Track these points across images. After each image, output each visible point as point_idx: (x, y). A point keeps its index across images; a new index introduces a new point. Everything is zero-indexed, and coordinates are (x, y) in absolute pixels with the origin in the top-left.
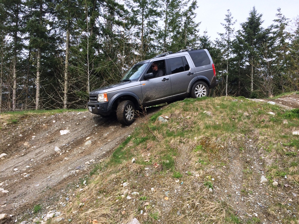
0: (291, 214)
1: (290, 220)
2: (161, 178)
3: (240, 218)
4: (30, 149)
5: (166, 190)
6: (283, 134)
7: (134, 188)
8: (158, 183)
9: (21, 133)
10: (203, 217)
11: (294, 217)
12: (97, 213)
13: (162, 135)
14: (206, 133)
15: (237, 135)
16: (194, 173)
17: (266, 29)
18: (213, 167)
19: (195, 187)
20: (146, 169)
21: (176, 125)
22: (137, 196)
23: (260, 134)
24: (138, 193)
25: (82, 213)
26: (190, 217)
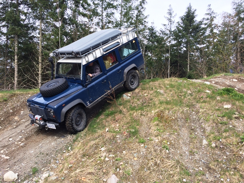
0: (226, 167)
1: (225, 172)
2: (130, 143)
3: (190, 172)
4: (20, 122)
5: (135, 153)
6: (217, 108)
7: (110, 151)
8: (128, 148)
9: (11, 109)
10: (164, 172)
11: (228, 170)
12: (84, 172)
13: (126, 109)
14: (161, 108)
15: (184, 108)
16: (154, 139)
17: (199, 22)
18: (168, 134)
19: (156, 150)
20: (117, 136)
21: (137, 101)
22: (113, 158)
23: (201, 107)
24: (114, 156)
25: (72, 172)
26: (154, 172)
